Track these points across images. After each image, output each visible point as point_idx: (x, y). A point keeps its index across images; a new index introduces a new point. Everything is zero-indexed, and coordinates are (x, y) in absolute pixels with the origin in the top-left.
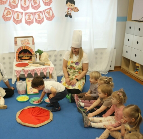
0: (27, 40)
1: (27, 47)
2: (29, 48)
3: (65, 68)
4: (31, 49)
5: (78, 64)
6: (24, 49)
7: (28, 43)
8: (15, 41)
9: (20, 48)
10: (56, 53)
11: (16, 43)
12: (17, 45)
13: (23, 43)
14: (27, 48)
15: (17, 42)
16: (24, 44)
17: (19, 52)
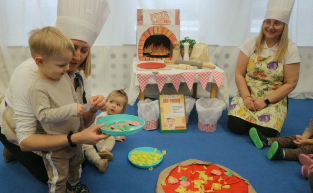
0: (163, 15)
1: (164, 29)
2: (168, 31)
3: (240, 77)
4: (172, 34)
5: (275, 65)
6: (156, 32)
7: (167, 21)
8: (138, 16)
9: (148, 30)
10: (217, 51)
11: (140, 19)
12: (142, 24)
13: (155, 20)
14: (162, 32)
15: (142, 17)
16: (157, 22)
17: (145, 39)
